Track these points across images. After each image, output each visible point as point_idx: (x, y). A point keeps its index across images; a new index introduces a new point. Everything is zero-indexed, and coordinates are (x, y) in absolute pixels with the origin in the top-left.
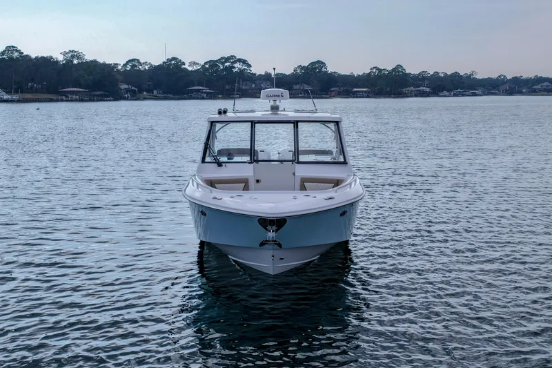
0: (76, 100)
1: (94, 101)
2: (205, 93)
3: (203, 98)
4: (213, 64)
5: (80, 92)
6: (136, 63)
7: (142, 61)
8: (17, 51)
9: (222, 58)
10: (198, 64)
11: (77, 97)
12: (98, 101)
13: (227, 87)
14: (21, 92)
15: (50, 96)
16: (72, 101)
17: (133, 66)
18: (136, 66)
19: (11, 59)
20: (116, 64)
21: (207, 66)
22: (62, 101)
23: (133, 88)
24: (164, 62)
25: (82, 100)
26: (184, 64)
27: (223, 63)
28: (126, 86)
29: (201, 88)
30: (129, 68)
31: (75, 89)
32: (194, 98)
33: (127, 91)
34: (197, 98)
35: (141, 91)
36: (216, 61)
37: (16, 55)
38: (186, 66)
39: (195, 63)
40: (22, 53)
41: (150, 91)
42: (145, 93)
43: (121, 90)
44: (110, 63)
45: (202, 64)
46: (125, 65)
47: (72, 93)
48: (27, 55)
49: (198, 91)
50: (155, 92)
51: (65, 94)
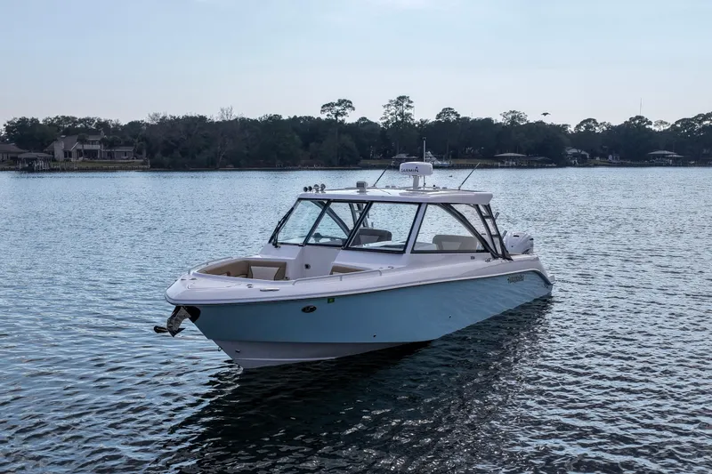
0: (512, 167)
1: (532, 167)
2: (671, 158)
3: (668, 165)
4: (686, 123)
5: (519, 157)
6: (592, 123)
7: (599, 122)
8: (453, 113)
9: (699, 115)
10: (666, 123)
11: (514, 163)
12: (537, 167)
13: (705, 151)
14: (453, 158)
15: (485, 162)
16: (508, 167)
17: (587, 127)
18: (592, 127)
19: (448, 121)
20: (565, 126)
21: (679, 126)
22: (497, 167)
23: (583, 153)
24: (626, 122)
25: (519, 167)
26: (650, 123)
27: (700, 122)
28: (575, 151)
29: (666, 152)
30: (583, 129)
31: (512, 154)
32: (656, 165)
33: (575, 155)
34: (661, 165)
35: (592, 157)
36: (692, 119)
37: (453, 118)
38: (652, 127)
39: (662, 122)
40: (459, 115)
41: (604, 156)
42: (598, 159)
43: (567, 155)
44: (558, 124)
45: (673, 122)
46: (578, 126)
47: (509, 158)
48: (465, 118)
49: (663, 156)
50: (610, 157)
51: (502, 160)
